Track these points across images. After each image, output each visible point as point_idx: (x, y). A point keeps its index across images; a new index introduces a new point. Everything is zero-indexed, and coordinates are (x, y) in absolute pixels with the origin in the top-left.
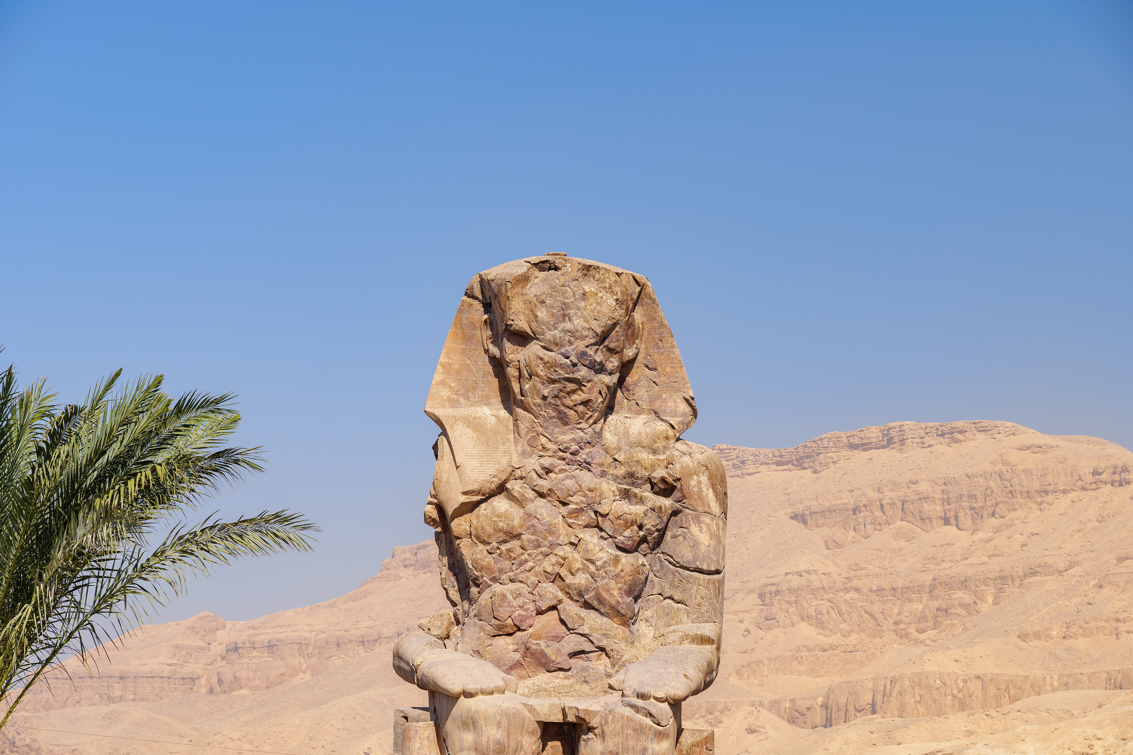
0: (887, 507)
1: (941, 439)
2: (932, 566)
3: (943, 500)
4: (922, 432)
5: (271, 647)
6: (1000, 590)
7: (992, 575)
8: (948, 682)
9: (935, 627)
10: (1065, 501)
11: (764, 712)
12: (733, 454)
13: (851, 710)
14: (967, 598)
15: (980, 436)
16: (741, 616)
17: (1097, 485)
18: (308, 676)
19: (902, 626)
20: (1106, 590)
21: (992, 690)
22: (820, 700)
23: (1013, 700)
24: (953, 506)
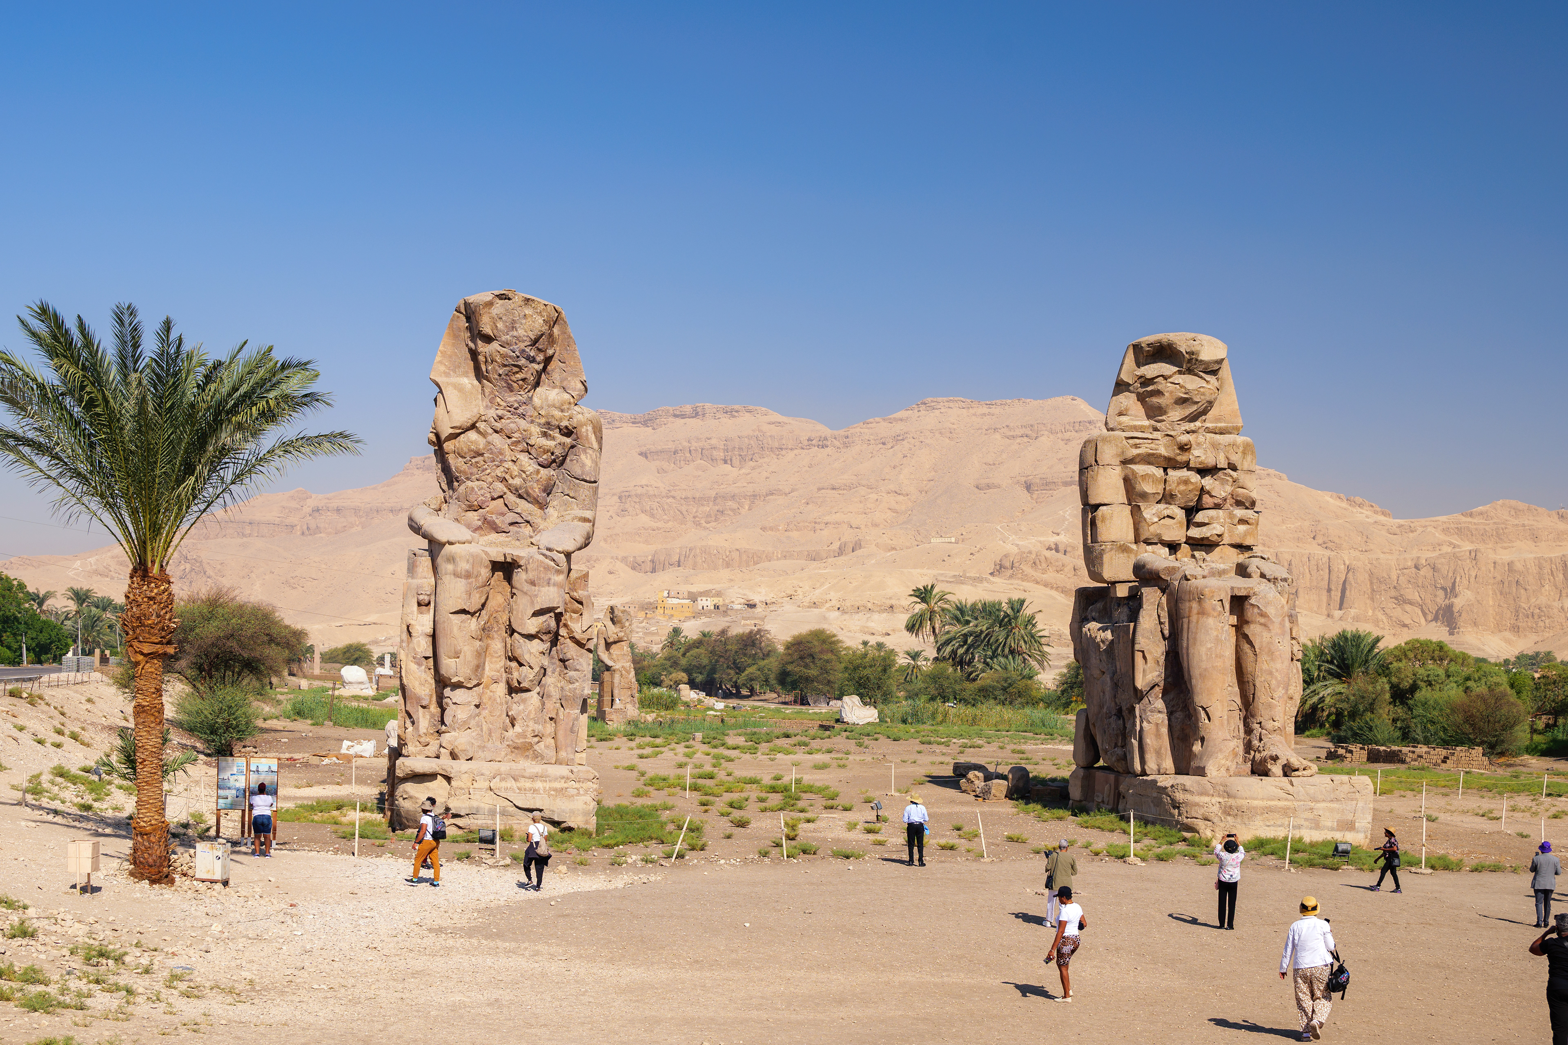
0: (693, 452)
1: (726, 415)
2: (716, 487)
3: (724, 450)
4: (715, 410)
5: (338, 510)
6: (753, 502)
7: (749, 494)
8: (721, 552)
9: (716, 520)
10: (791, 454)
11: (618, 563)
12: (608, 416)
13: (667, 564)
14: (734, 505)
15: (747, 414)
16: (608, 508)
17: (810, 446)
18: (359, 528)
19: (697, 519)
20: (810, 506)
21: (744, 557)
22: (650, 558)
23: (755, 563)
24: (730, 453)
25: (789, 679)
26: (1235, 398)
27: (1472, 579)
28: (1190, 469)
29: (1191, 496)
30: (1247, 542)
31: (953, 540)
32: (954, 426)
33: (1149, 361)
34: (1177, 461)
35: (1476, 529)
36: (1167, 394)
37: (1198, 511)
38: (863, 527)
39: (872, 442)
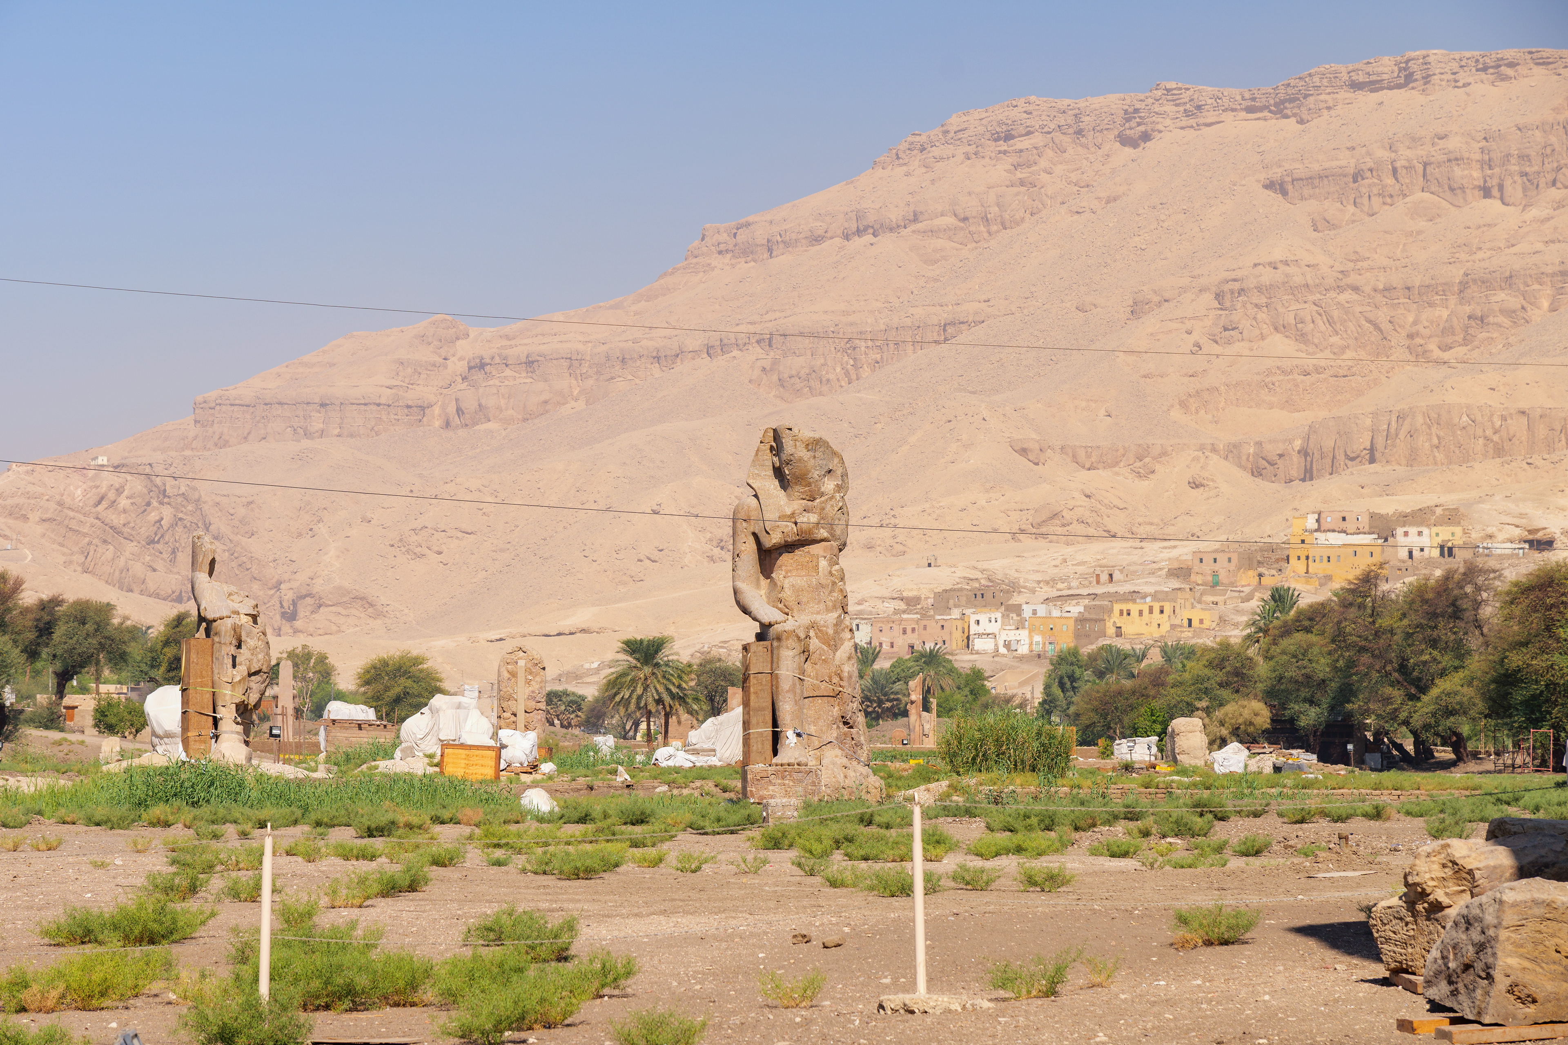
0: (1402, 172)
1: (1483, 75)
2: (1463, 256)
3: (1482, 163)
4: (1455, 66)
5: (530, 363)
6: (1561, 291)
7: (1549, 270)
8: (1479, 418)
9: (1466, 342)
11: (1215, 457)
12: (1186, 96)
13: (1341, 457)
14: (1513, 301)
15: (1539, 71)
16: (1189, 325)
18: (581, 405)
19: (1419, 341)
21: (1542, 431)
22: (1298, 444)
24: (1497, 170)
25: (1519, 695)
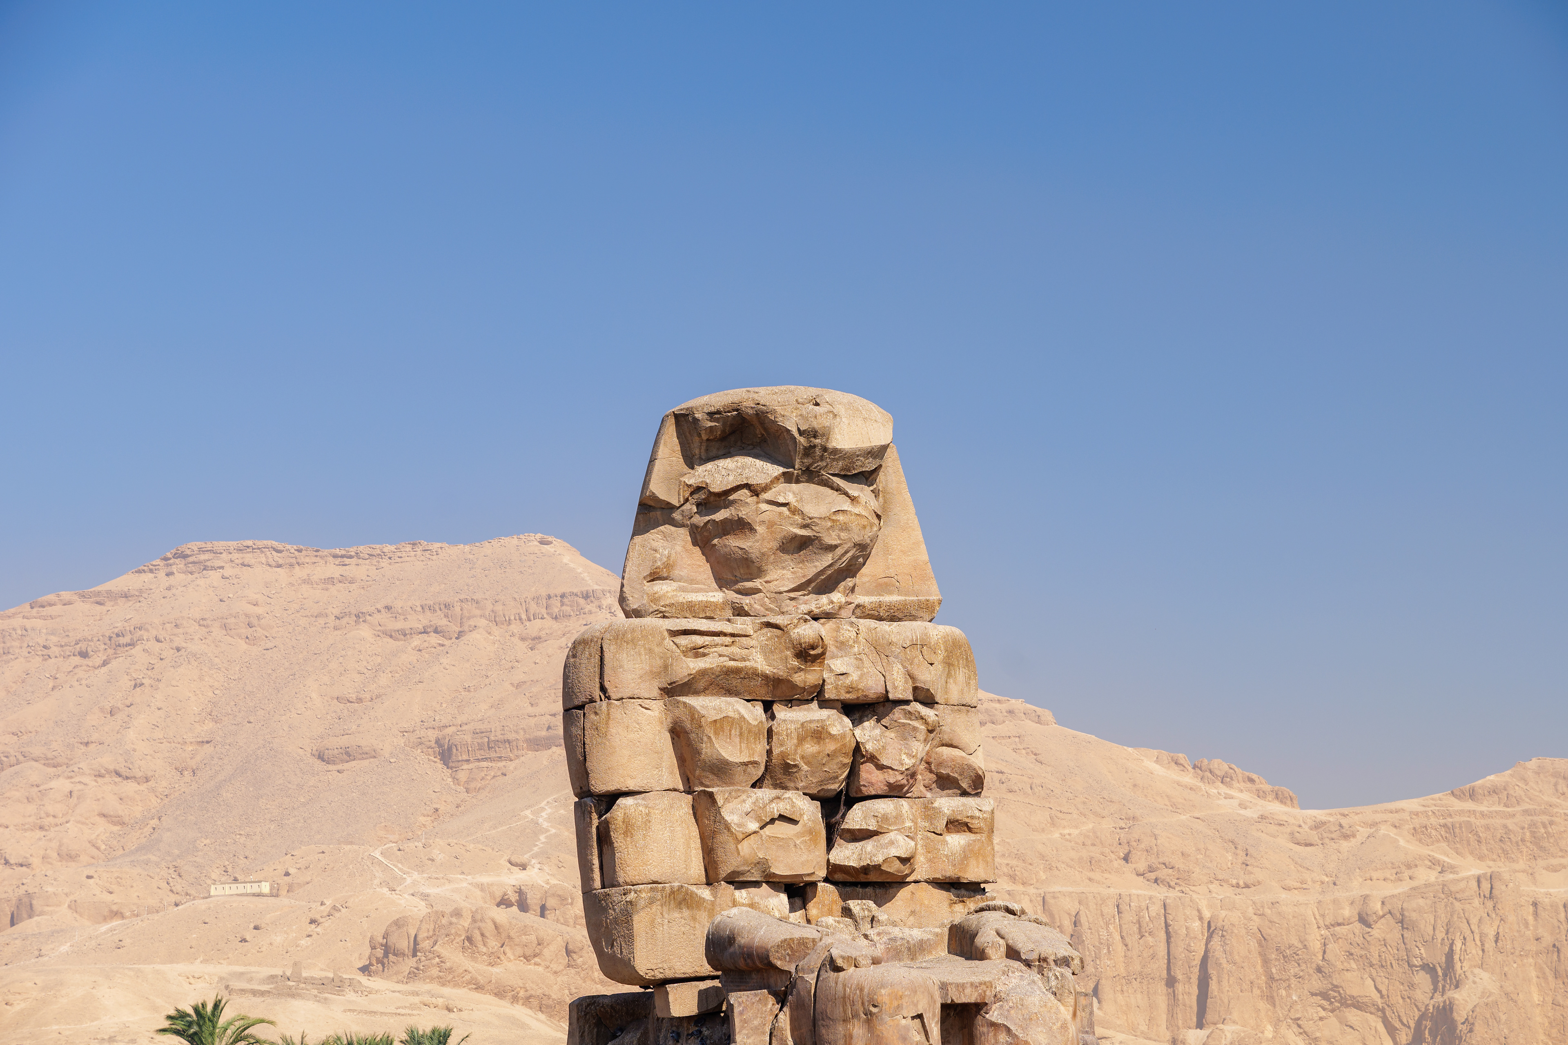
26: (918, 534)
27: (1490, 945)
28: (824, 704)
29: (832, 767)
30: (971, 874)
31: (265, 888)
32: (259, 610)
33: (714, 452)
34: (793, 686)
35: (1487, 828)
36: (760, 529)
37: (851, 802)
38: (36, 861)
39: (55, 650)
